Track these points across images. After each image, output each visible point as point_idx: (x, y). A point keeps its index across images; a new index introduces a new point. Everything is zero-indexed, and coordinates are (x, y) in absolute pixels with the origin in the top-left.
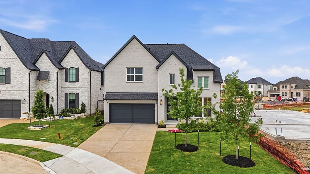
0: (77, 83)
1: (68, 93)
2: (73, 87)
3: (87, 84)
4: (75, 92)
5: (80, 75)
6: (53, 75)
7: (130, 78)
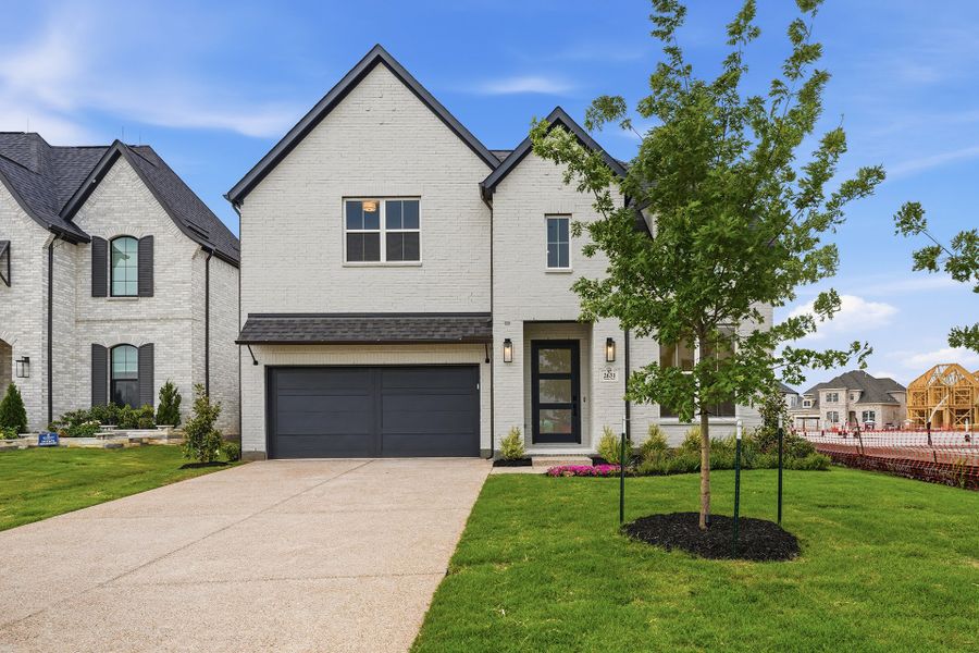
0: (144, 301)
1: (107, 345)
2: (129, 320)
3: (187, 307)
4: (137, 339)
5: (156, 268)
6: (28, 260)
7: (360, 248)
